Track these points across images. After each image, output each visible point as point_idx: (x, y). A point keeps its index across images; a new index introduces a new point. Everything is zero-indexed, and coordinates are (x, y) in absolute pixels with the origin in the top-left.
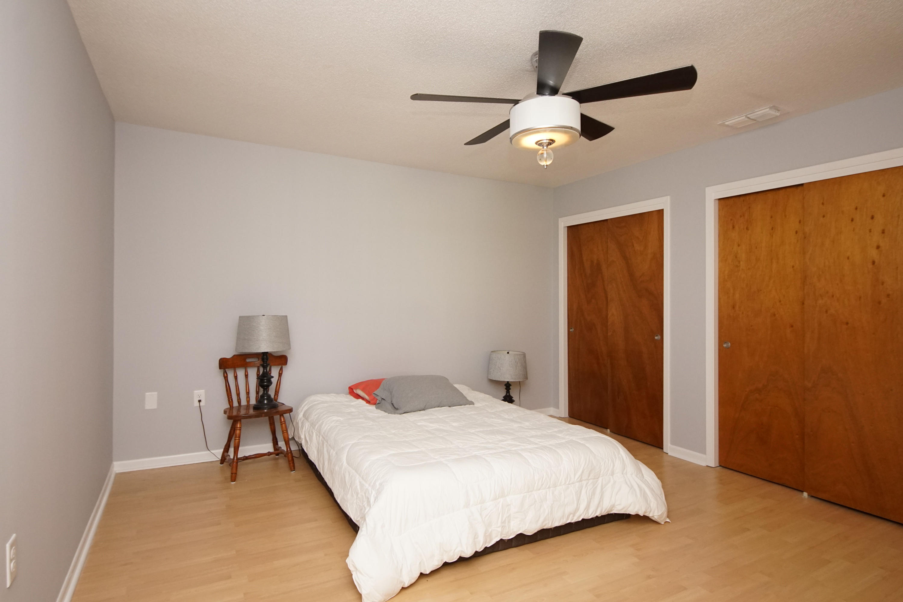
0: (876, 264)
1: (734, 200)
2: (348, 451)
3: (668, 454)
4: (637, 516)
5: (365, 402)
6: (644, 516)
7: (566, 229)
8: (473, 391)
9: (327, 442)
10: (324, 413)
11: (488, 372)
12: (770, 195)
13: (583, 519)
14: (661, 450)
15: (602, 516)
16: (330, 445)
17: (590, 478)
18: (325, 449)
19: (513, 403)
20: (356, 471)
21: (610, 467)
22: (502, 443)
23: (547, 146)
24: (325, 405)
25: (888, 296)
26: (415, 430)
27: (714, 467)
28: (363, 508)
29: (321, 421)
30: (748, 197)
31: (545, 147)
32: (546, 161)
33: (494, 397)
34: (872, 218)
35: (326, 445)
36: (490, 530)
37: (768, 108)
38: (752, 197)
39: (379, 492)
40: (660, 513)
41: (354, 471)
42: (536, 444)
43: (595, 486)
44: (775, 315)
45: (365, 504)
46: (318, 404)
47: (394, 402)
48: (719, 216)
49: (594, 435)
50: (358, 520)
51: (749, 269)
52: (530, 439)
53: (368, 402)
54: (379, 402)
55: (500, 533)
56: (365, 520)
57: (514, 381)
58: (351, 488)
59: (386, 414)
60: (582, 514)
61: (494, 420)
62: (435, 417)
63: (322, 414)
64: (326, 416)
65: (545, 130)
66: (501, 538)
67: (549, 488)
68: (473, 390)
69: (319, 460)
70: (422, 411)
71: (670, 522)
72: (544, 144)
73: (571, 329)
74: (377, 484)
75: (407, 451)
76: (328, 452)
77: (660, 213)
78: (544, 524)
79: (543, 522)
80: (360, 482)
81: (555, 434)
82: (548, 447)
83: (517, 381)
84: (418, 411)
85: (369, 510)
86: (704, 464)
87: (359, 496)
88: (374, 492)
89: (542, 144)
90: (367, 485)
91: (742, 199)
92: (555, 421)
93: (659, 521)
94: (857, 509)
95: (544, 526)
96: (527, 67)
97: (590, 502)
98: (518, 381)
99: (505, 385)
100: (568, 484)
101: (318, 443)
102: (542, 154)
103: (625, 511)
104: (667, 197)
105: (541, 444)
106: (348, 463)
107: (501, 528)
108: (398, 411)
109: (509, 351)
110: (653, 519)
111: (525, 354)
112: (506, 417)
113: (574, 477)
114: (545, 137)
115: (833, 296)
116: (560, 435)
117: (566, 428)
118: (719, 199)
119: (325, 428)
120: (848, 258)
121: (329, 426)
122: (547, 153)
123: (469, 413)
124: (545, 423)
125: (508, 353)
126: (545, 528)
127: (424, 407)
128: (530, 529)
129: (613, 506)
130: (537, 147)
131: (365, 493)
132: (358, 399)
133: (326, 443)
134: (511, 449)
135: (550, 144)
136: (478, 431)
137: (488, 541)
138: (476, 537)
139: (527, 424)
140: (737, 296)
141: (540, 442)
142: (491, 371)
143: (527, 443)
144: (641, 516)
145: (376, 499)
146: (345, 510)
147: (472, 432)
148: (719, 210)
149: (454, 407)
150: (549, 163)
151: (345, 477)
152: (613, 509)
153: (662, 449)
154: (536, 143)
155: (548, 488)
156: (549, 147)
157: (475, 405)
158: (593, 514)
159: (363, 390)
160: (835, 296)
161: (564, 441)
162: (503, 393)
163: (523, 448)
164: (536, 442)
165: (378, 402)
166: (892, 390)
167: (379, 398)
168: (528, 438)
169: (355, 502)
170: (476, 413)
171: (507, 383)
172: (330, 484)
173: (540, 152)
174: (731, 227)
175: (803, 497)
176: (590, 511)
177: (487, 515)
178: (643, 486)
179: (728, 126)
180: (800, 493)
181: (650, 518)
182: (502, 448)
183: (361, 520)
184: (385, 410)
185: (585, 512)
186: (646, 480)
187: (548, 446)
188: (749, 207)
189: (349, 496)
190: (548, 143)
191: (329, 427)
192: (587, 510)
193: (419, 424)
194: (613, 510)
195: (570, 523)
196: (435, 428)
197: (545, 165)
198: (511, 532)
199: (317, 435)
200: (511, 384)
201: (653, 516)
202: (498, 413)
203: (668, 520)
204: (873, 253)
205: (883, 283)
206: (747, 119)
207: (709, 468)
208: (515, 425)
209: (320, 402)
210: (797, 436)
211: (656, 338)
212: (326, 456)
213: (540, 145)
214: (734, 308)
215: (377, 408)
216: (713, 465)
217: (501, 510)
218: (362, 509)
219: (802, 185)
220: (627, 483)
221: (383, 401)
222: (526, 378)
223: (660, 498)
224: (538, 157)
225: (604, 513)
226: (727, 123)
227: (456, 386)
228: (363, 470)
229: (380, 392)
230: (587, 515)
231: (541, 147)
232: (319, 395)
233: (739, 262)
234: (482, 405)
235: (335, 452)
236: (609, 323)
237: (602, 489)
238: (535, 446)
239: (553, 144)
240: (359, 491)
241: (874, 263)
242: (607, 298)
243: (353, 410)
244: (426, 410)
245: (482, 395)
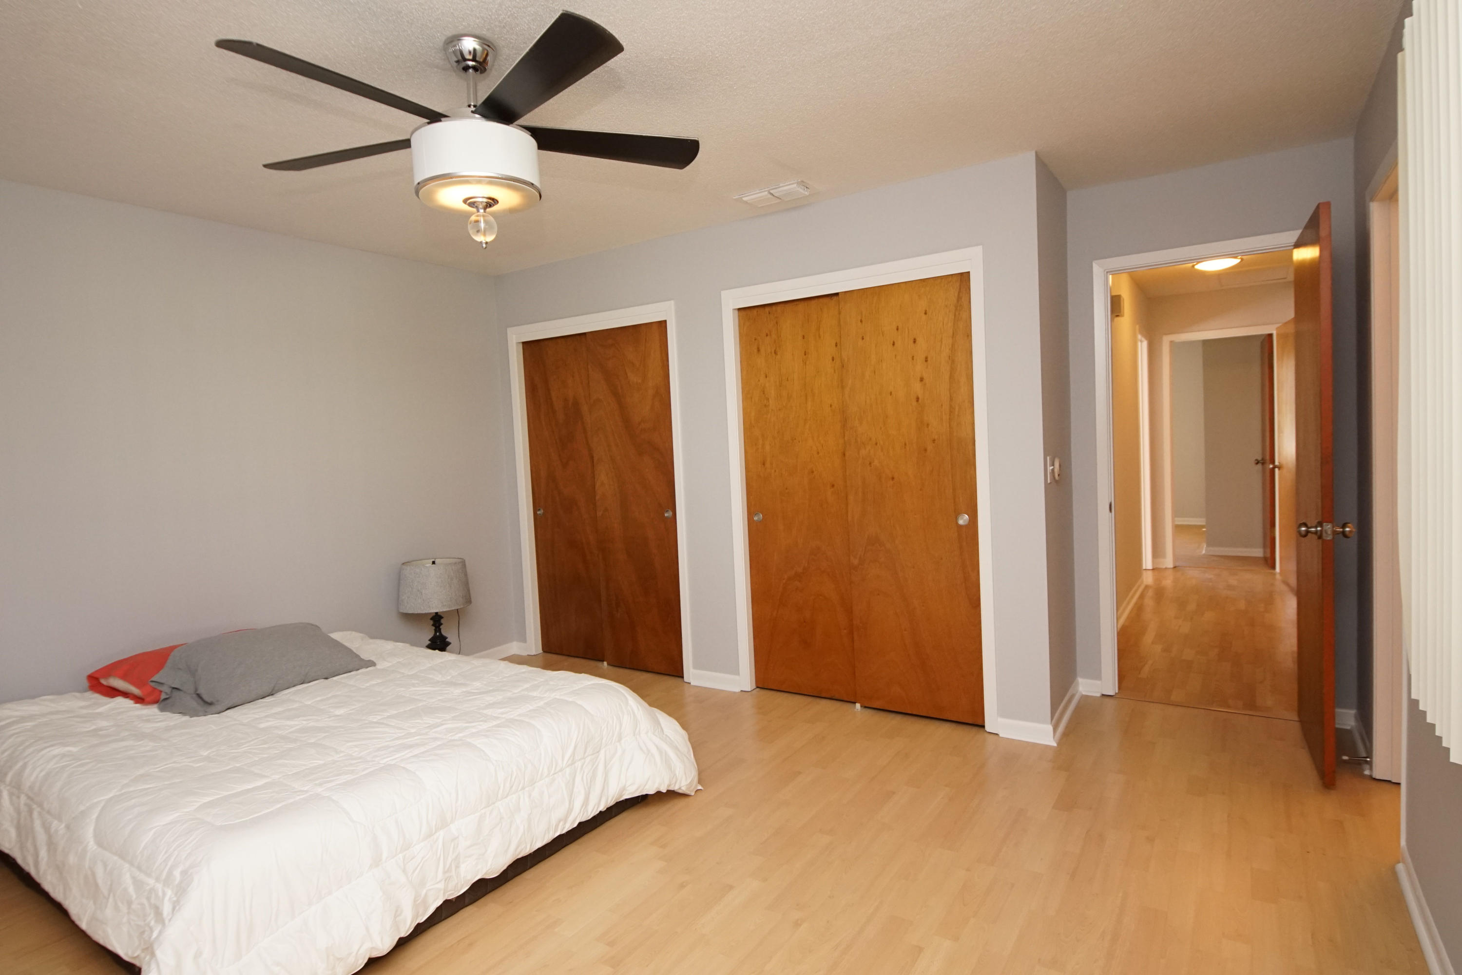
0: (920, 401)
1: (757, 311)
2: (98, 818)
3: (690, 683)
4: (659, 794)
5: (132, 702)
6: (668, 791)
7: (521, 346)
8: (371, 641)
9: (40, 805)
10: (27, 744)
11: (398, 601)
12: (801, 306)
13: (580, 824)
14: (680, 679)
15: (608, 809)
16: (49, 812)
17: (587, 754)
18: (37, 824)
19: (448, 648)
20: (122, 857)
21: (616, 728)
22: (433, 730)
23: (485, 208)
24: (28, 724)
25: (934, 441)
26: (255, 741)
27: (750, 690)
28: (147, 928)
29: (20, 764)
30: (774, 308)
31: (482, 211)
32: (485, 234)
33: (414, 644)
34: (915, 341)
35: (40, 813)
36: (424, 892)
37: (795, 183)
38: (779, 308)
39: (181, 891)
40: (689, 781)
41: (116, 858)
42: (497, 718)
43: (595, 766)
44: (813, 472)
45: (151, 919)
46: (13, 723)
47: (202, 691)
48: (740, 333)
49: (589, 683)
50: (136, 955)
51: (780, 410)
52: (485, 712)
53: (139, 700)
54: (167, 697)
55: (442, 892)
56: (153, 955)
57: (448, 609)
58: (111, 895)
59: (186, 718)
60: (577, 817)
61: (418, 689)
62: (296, 705)
63: (21, 748)
64: (31, 750)
65: (479, 180)
66: (444, 899)
67: (523, 788)
68: (373, 637)
69: (22, 847)
70: (267, 698)
71: (702, 789)
72: (479, 205)
73: (539, 510)
74: (177, 874)
75: (239, 790)
76: (47, 828)
77: (662, 325)
78: (519, 850)
79: (516, 850)
80: (134, 878)
81: (526, 693)
82: (517, 720)
83: (453, 609)
84: (258, 699)
85: (160, 933)
86: (737, 689)
87: (134, 906)
88: (169, 893)
89: (476, 205)
90: (151, 881)
91: (767, 309)
92: (524, 670)
93: (688, 792)
94: (914, 713)
95: (520, 853)
96: (437, 61)
97: (589, 793)
98: (455, 610)
99: (431, 619)
100: (554, 774)
101: (18, 812)
102: (477, 222)
103: (640, 793)
104: (669, 302)
105: (504, 716)
106: (100, 844)
107: (443, 882)
108: (213, 708)
109: (435, 559)
110: (680, 791)
111: (465, 560)
112: (439, 678)
113: (563, 760)
114: (482, 192)
115: (876, 444)
116: (535, 694)
117: (542, 680)
118: (739, 309)
119: (34, 775)
120: (891, 393)
121: (41, 771)
122: (485, 221)
123: (368, 685)
124: (509, 677)
125: (434, 563)
126: (520, 856)
127: (271, 691)
128: (493, 867)
129: (624, 789)
130: (466, 208)
131: (148, 899)
132: (113, 698)
133: (39, 809)
134: (453, 738)
135: (490, 206)
136: (388, 717)
137: (420, 913)
138: (397, 913)
139: (477, 684)
140: (768, 448)
141: (503, 713)
142: (403, 598)
143: (481, 719)
144: (662, 793)
145: (176, 906)
146: (101, 942)
147: (375, 720)
148: (740, 326)
149: (335, 678)
150: (490, 238)
151: (94, 874)
152: (624, 792)
153: (683, 677)
154: (465, 201)
155: (521, 790)
156: (488, 210)
157: (378, 667)
158: (595, 809)
159: (124, 677)
160: (878, 445)
161: (542, 703)
162: (428, 634)
163: (474, 730)
164: (495, 715)
165: (163, 696)
166: (942, 559)
167: (165, 689)
168: (481, 711)
169: (125, 920)
170: (379, 681)
171: (434, 614)
172: (57, 894)
173: (473, 218)
174: (756, 351)
175: (856, 710)
176: (590, 808)
177: (416, 869)
178: (665, 747)
179: (746, 202)
180: (851, 705)
181: (676, 791)
182: (436, 739)
183: (143, 955)
184: (181, 711)
185: (582, 810)
186: (666, 735)
187: (516, 718)
188: (777, 323)
189: (109, 912)
190: (485, 204)
191: (43, 773)
192: (586, 806)
193: (262, 726)
194: (623, 795)
195: (560, 836)
196: (298, 727)
197: (484, 241)
198: (463, 883)
199: (11, 794)
200: (443, 616)
201: (680, 788)
202: (423, 675)
203: (700, 787)
204: (917, 387)
205: (928, 425)
206: (770, 196)
207: (744, 693)
208: (457, 691)
209: (14, 719)
210: (845, 631)
211: (666, 515)
212: (41, 837)
213: (472, 205)
214: (764, 464)
215: (162, 710)
216: (748, 688)
217: (442, 851)
218: (143, 933)
219: (837, 294)
220: (641, 749)
221: (176, 693)
222: (468, 600)
223: (687, 758)
224: (469, 226)
225: (611, 803)
226: (744, 199)
227: (336, 636)
228: (139, 852)
229: (165, 677)
230: (585, 814)
231: (474, 210)
232: (9, 705)
233: (768, 399)
234: (390, 664)
235: (63, 826)
236: (597, 498)
237: (605, 767)
238: (495, 723)
239: (494, 205)
240: (134, 897)
241: (918, 399)
242: (592, 457)
243: (104, 723)
244: (275, 695)
245: (389, 646)
